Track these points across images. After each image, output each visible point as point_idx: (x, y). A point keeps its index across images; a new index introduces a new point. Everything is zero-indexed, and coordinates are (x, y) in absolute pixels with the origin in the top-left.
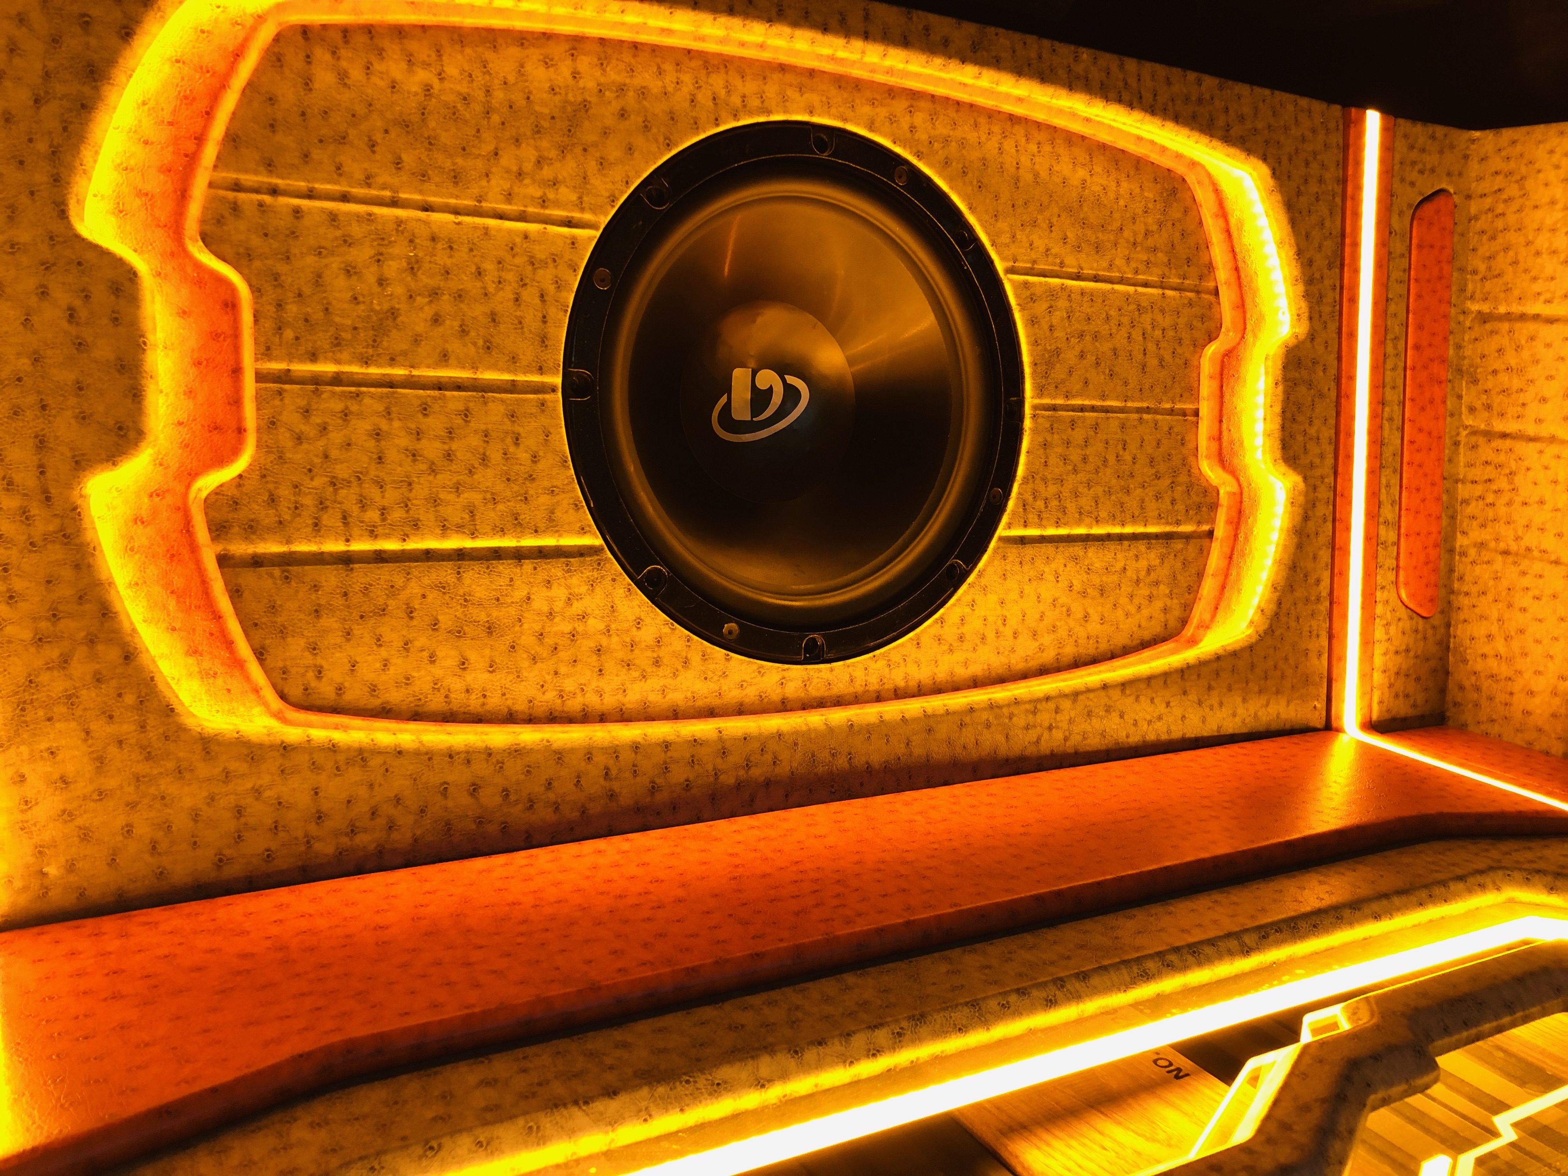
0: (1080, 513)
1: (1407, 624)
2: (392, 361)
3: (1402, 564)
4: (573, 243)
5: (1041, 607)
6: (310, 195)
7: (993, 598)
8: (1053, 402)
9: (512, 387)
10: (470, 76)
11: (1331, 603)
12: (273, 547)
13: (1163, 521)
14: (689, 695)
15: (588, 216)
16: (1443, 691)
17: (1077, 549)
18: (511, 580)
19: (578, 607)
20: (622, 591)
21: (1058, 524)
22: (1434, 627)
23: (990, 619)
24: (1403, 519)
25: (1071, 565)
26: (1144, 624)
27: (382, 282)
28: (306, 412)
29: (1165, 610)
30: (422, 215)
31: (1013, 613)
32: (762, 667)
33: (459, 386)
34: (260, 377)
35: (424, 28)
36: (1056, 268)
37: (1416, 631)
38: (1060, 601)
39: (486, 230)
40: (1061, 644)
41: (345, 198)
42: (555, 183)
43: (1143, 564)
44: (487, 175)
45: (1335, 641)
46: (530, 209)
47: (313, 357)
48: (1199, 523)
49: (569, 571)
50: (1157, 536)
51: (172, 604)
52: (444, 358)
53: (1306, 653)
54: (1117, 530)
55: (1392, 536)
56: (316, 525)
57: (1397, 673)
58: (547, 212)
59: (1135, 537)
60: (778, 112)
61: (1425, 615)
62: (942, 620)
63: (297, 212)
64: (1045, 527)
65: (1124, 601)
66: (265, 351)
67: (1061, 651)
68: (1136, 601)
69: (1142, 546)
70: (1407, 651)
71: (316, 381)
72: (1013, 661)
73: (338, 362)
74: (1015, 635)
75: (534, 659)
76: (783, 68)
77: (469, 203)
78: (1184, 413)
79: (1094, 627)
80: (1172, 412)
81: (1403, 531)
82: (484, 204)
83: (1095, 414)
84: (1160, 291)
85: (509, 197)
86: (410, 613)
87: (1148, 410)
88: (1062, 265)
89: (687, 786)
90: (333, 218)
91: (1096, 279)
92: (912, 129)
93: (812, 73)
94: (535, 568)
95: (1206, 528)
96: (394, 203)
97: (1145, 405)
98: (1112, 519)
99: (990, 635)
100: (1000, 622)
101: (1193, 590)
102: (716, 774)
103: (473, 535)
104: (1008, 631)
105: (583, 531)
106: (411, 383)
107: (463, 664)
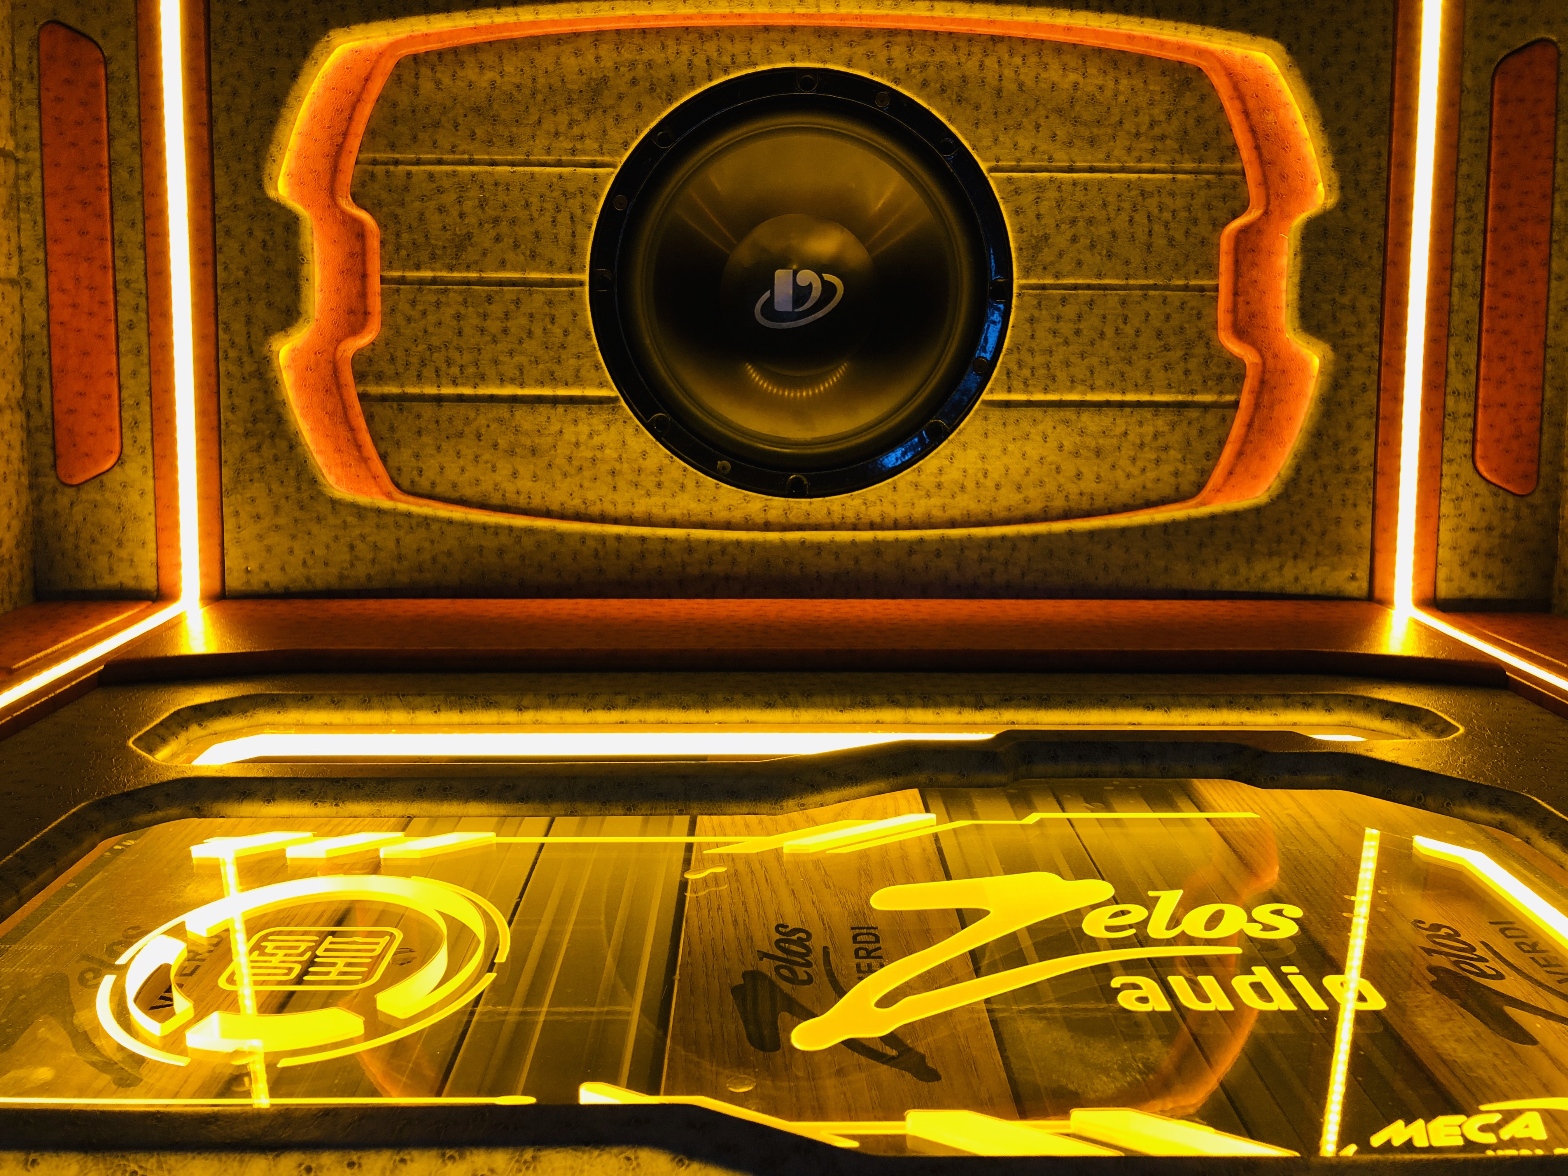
0: (1073, 381)
1: (1489, 501)
2: (468, 268)
3: (1479, 437)
4: (595, 179)
5: (1027, 464)
6: (418, 162)
7: (972, 454)
8: (1042, 282)
9: (551, 283)
10: (522, 70)
11: (1375, 473)
12: (395, 390)
13: (1173, 390)
14: (685, 512)
15: (607, 159)
16: (1548, 576)
17: (1070, 414)
18: (549, 418)
19: (597, 440)
20: (631, 430)
21: (1046, 390)
22: (1531, 506)
23: (970, 471)
24: (1481, 390)
25: (1061, 428)
26: (1149, 485)
27: (462, 215)
28: (413, 303)
29: (1176, 474)
30: (489, 168)
31: (996, 469)
32: (748, 496)
33: (513, 283)
34: (383, 280)
35: (490, 43)
36: (1045, 164)
37: (1504, 509)
38: (1049, 459)
39: (532, 175)
40: (1048, 498)
41: (440, 162)
42: (582, 137)
43: (1148, 429)
44: (533, 137)
45: (1378, 512)
46: (564, 158)
47: (418, 267)
48: (1221, 393)
49: (591, 414)
50: (1167, 405)
51: (326, 421)
52: (503, 265)
53: (1338, 521)
54: (1117, 397)
55: (1465, 407)
56: (419, 376)
57: (1475, 552)
58: (576, 158)
59: (1139, 404)
60: (763, 64)
61: (1517, 492)
62: (919, 470)
63: (409, 174)
64: (1031, 393)
65: (1124, 462)
66: (389, 264)
67: (1048, 504)
68: (1140, 464)
69: (1147, 414)
70: (1489, 528)
71: (421, 282)
72: (995, 509)
73: (433, 270)
74: (998, 486)
75: (565, 475)
76: (767, 29)
77: (522, 157)
78: (1202, 289)
79: (1088, 485)
80: (1186, 288)
81: (1480, 402)
82: (531, 157)
83: (1090, 292)
84: (1171, 176)
85: (548, 151)
86: (479, 437)
87: (1155, 287)
88: (1050, 159)
89: (660, 571)
90: (431, 176)
91: (1092, 170)
92: (890, 61)
93: (793, 29)
94: (566, 411)
95: (1229, 398)
96: (471, 162)
97: (1151, 282)
98: (1111, 386)
99: (970, 485)
100: (980, 475)
101: (1212, 456)
102: (683, 565)
103: (522, 385)
104: (990, 483)
105: (602, 385)
106: (481, 282)
107: (515, 474)
